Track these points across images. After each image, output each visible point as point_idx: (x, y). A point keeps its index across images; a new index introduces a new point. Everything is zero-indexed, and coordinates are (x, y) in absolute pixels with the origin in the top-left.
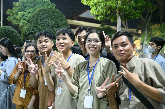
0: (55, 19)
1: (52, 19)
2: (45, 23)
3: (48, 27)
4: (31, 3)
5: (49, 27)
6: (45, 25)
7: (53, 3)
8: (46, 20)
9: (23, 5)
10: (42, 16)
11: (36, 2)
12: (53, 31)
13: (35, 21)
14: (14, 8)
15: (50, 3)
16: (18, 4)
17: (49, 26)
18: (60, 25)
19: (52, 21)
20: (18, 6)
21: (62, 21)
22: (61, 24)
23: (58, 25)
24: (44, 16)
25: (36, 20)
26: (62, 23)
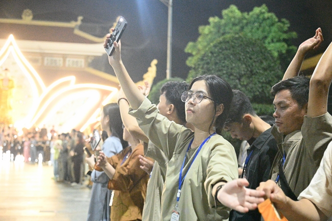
0: (245, 60)
1: (240, 60)
2: (223, 69)
3: (229, 78)
4: (234, 25)
5: (231, 77)
6: (224, 74)
7: (284, 20)
8: (227, 62)
9: (219, 32)
10: (218, 55)
11: (245, 21)
12: (240, 84)
13: (205, 66)
14: (200, 39)
15: (277, 20)
16: (209, 29)
17: (231, 74)
18: (257, 72)
19: (240, 64)
20: (207, 35)
21: (262, 63)
22: (258, 69)
23: (251, 71)
24: (223, 54)
25: (208, 63)
26: (263, 66)
